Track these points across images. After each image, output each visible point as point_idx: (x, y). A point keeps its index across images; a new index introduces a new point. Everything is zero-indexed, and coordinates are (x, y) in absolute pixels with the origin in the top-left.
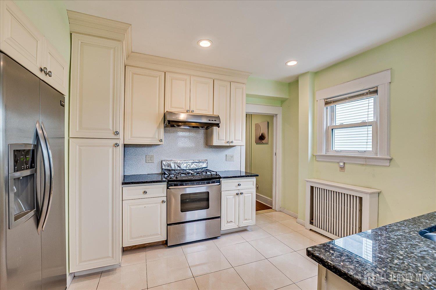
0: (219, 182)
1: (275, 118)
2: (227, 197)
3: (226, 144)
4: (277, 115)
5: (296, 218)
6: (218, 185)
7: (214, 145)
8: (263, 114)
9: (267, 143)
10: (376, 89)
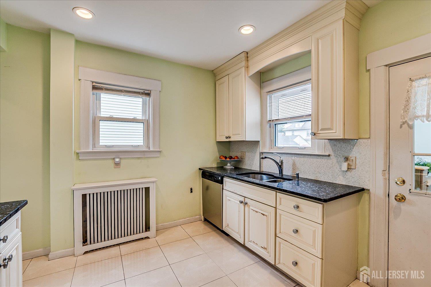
10: (149, 92)
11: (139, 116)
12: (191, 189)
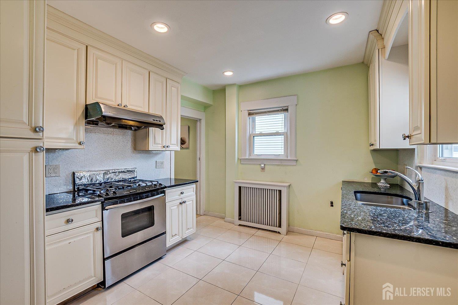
0: (164, 192)
1: (198, 123)
2: (172, 208)
3: (162, 148)
4: (201, 119)
5: (223, 218)
6: (163, 196)
7: (149, 150)
8: (189, 118)
9: (188, 148)
10: (287, 108)
11: (281, 129)
12: (332, 203)
